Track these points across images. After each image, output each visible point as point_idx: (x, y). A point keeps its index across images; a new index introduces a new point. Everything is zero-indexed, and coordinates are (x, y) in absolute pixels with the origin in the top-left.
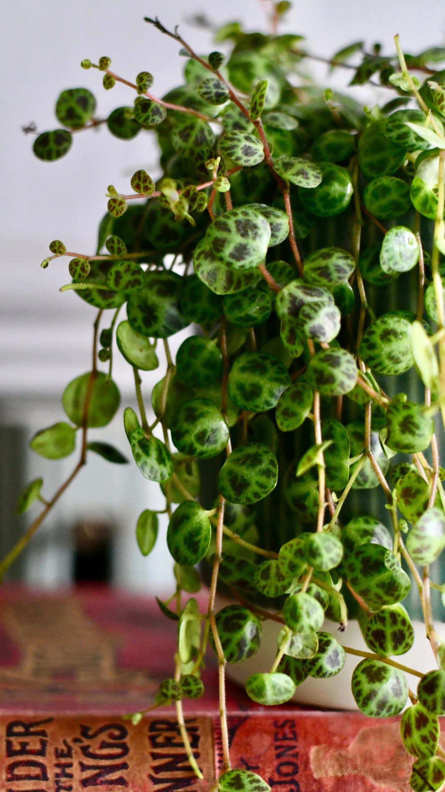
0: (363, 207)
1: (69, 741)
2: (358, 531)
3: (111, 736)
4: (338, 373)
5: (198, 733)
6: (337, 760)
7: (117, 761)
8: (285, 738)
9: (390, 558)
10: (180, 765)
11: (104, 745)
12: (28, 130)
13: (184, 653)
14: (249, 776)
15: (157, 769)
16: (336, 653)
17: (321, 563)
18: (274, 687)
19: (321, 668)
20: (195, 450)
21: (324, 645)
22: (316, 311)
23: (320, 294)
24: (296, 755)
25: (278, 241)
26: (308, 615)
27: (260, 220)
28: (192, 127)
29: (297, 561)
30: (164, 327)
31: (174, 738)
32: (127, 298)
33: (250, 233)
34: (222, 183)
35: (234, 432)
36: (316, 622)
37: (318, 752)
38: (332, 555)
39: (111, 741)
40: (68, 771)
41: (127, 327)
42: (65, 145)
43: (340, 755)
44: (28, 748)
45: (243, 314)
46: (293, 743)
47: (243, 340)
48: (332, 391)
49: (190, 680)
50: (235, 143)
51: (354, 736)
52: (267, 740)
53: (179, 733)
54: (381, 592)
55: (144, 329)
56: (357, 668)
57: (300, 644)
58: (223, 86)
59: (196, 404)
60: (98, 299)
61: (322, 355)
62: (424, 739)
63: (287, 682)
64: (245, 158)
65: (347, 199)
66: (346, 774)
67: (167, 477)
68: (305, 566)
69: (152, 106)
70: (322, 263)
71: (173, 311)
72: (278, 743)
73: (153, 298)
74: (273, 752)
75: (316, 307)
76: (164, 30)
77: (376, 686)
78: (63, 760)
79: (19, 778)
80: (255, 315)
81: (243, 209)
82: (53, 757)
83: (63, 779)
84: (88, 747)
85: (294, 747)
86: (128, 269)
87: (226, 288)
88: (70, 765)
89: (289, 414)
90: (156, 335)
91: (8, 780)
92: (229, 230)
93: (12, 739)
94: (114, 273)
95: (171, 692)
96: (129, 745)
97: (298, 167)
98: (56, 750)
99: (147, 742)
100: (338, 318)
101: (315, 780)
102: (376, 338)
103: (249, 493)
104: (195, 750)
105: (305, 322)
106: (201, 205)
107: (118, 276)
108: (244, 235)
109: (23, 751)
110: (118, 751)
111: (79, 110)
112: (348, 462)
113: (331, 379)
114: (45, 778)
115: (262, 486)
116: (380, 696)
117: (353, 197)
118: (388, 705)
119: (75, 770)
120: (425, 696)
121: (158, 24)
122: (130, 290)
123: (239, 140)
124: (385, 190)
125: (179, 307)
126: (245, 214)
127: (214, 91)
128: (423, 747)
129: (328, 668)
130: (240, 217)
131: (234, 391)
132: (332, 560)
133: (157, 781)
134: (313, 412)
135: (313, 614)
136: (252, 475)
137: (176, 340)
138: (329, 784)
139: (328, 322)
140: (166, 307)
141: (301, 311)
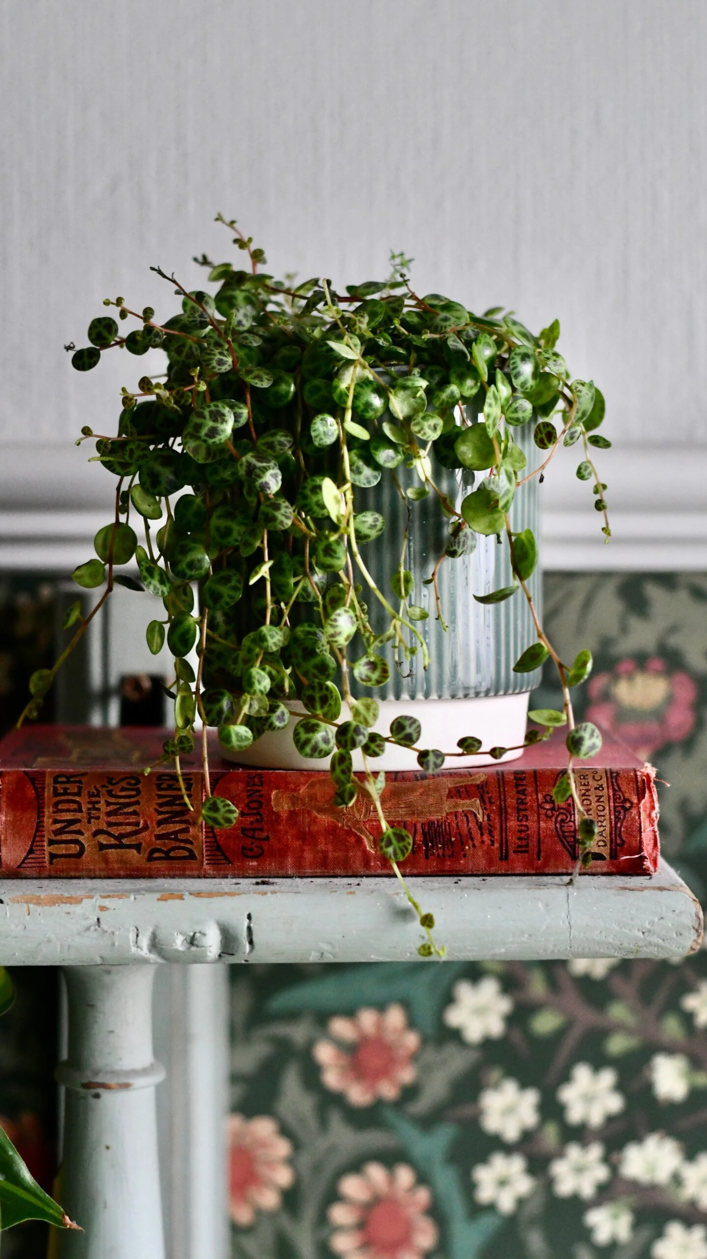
0: (303, 401)
1: (98, 786)
2: (303, 632)
3: (129, 784)
4: (279, 515)
5: (192, 782)
6: (291, 799)
7: (132, 800)
8: (255, 785)
9: (320, 645)
10: (177, 802)
11: (123, 789)
12: (68, 348)
13: (179, 720)
14: (222, 802)
15: (161, 805)
16: (283, 714)
17: (268, 646)
18: (237, 734)
19: (272, 724)
20: (186, 574)
21: (273, 708)
22: (264, 473)
23: (269, 461)
24: (261, 796)
25: (240, 425)
26: (259, 682)
27: (226, 410)
28: (184, 345)
29: (252, 646)
30: (165, 488)
31: (174, 785)
32: (139, 468)
33: (219, 419)
34: (201, 385)
35: (214, 563)
36: (265, 687)
37: (277, 794)
38: (275, 640)
39: (129, 787)
40: (97, 806)
41: (139, 488)
42: (95, 359)
43: (294, 796)
44: (69, 791)
45: (218, 478)
46: (261, 788)
47: (221, 497)
48: (275, 527)
49: (184, 740)
50: (213, 357)
51: (304, 784)
52: (241, 786)
53: (178, 781)
54: (316, 672)
55: (151, 490)
56: (298, 724)
57: (256, 706)
58: (206, 316)
59: (187, 542)
60: (118, 469)
61: (268, 503)
62: (343, 772)
63: (246, 731)
64: (218, 367)
65: (291, 395)
66: (297, 809)
67: (166, 594)
68: (257, 650)
69: (154, 331)
70: (270, 439)
71: (172, 477)
72: (249, 788)
73: (158, 468)
74: (244, 794)
75: (265, 469)
76: (164, 276)
77: (310, 735)
78: (94, 799)
79: (62, 811)
80: (228, 478)
81: (215, 403)
82: (87, 797)
83: (94, 812)
84: (112, 790)
85: (261, 791)
86: (138, 447)
87: (207, 458)
88: (99, 802)
89: (247, 544)
90: (160, 495)
91: (54, 812)
92: (204, 418)
93: (58, 786)
94: (129, 450)
95: (170, 749)
96: (141, 789)
97: (256, 373)
98: (89, 792)
99: (154, 787)
100: (280, 477)
101: (274, 813)
102: (308, 492)
103: (222, 603)
104: (188, 792)
105: (257, 480)
106: (187, 401)
107: (132, 452)
108: (215, 421)
109: (65, 793)
110: (134, 793)
111: (105, 334)
112: (292, 581)
113: (274, 519)
114: (80, 811)
115: (231, 597)
116: (313, 742)
117: (296, 393)
118: (318, 750)
119: (102, 806)
121: (160, 272)
122: (140, 462)
123: (214, 355)
124: (317, 389)
125: (176, 474)
126: (216, 406)
127: (199, 319)
128: (343, 777)
129: (278, 724)
130: (213, 408)
131: (213, 532)
132: (275, 644)
133: (160, 813)
134: (263, 542)
135: (262, 682)
136: (224, 590)
137: (174, 498)
138: (284, 815)
139: (273, 480)
140: (167, 474)
141: (253, 472)
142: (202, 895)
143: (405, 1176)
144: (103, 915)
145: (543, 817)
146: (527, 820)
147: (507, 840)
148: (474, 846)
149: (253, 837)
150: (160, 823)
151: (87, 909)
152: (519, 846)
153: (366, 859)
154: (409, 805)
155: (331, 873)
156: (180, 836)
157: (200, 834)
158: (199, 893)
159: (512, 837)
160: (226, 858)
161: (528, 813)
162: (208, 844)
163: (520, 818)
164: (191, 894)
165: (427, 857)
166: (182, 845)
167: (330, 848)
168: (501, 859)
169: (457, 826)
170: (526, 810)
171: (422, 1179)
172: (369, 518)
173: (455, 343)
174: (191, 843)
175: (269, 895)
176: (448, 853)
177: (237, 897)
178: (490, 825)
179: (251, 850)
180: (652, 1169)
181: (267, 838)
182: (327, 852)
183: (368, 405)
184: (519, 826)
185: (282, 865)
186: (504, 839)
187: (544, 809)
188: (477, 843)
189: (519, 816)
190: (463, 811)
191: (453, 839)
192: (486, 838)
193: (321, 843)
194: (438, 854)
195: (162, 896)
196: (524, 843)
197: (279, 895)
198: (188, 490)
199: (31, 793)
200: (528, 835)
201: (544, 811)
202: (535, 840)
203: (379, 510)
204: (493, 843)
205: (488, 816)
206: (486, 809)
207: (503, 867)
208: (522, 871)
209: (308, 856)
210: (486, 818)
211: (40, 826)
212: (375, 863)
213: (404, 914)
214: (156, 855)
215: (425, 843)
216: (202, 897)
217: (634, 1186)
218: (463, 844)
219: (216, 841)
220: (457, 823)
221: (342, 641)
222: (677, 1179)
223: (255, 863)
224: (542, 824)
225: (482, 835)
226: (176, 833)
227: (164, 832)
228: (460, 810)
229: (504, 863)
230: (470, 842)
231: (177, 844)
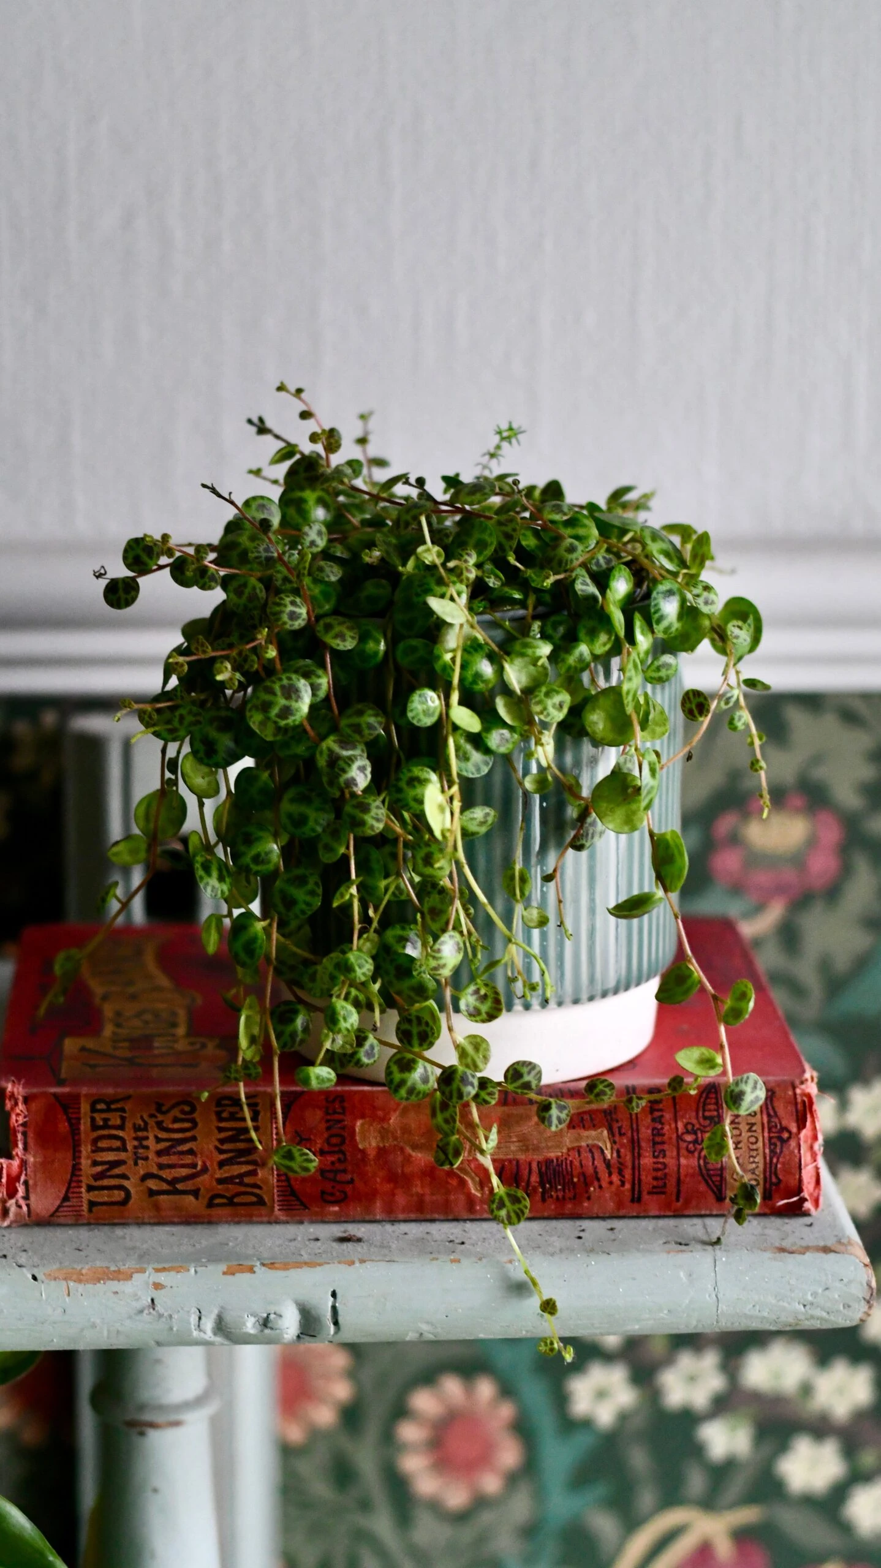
0: (395, 660)
1: (146, 1117)
2: (394, 937)
3: (183, 1112)
4: (369, 819)
5: (259, 1108)
6: (380, 1132)
7: (188, 1134)
8: (335, 1112)
9: (417, 967)
10: (242, 1137)
11: (176, 1120)
12: (99, 576)
13: (243, 1042)
14: (299, 1150)
15: (222, 1141)
16: (372, 1047)
17: (355, 977)
18: (318, 1077)
19: (359, 1061)
20: (251, 869)
21: (361, 1040)
22: (349, 766)
23: (354, 748)
24: (343, 1128)
25: (318, 699)
26: (345, 1019)
27: (303, 685)
28: (245, 585)
29: (336, 973)
30: (224, 759)
31: (237, 1113)
32: (190, 732)
33: (293, 696)
34: (269, 651)
35: (285, 851)
36: (352, 1025)
37: (362, 1125)
38: (364, 970)
39: (183, 1116)
40: (145, 1143)
41: (191, 758)
42: (133, 593)
43: (383, 1127)
44: (110, 1123)
46: (341, 1117)
47: (292, 771)
48: (363, 832)
49: (250, 1066)
50: (283, 608)
51: (395, 1111)
52: (319, 1114)
53: (242, 1109)
54: (412, 994)
55: (206, 761)
56: (390, 1060)
57: (340, 1041)
58: (272, 550)
59: (251, 829)
60: (165, 734)
61: (354, 802)
62: (446, 1121)
63: (329, 1073)
64: (290, 623)
65: (381, 654)
66: (387, 1145)
67: (227, 893)
68: (342, 978)
69: (209, 573)
70: (355, 720)
71: (231, 744)
72: (329, 1117)
73: (213, 734)
74: (323, 1126)
75: (350, 760)
76: (220, 496)
77: (406, 1075)
78: (140, 1134)
79: (103, 1150)
81: (288, 675)
82: (132, 1131)
83: (141, 1151)
84: (162, 1122)
85: (340, 1121)
86: (190, 712)
87: (275, 735)
88: (147, 1138)
89: (329, 849)
90: (217, 766)
91: (93, 1151)
92: (274, 694)
93: (96, 1115)
94: (178, 717)
95: (233, 1075)
96: (198, 1120)
97: (337, 629)
98: (134, 1124)
99: (214, 1117)
100: (369, 769)
101: (360, 1150)
102: (403, 784)
103: (297, 909)
104: (255, 1124)
105: (340, 775)
106: (252, 666)
107: (182, 718)
108: (288, 697)
109: (106, 1126)
110: (187, 1125)
111: (145, 558)
112: (383, 884)
113: (363, 823)
114: (125, 1150)
115: (308, 904)
116: (409, 1084)
117: (386, 653)
118: (416, 1092)
119: (151, 1142)
120: (443, 1087)
121: (214, 490)
122: (192, 728)
123: (285, 606)
124: (414, 649)
125: (237, 741)
126: (290, 679)
127: (264, 555)
128: (445, 1127)
129: (365, 1060)
130: (285, 682)
131: (284, 820)
132: (364, 974)
133: (221, 1152)
134: (347, 848)
135: (350, 1018)
136: (300, 894)
137: (234, 770)
138: (372, 1154)
139: (360, 775)
140: (225, 741)
141: (337, 765)
142: (276, 1265)
143: (485, 1389)
144: (159, 1296)
145: (683, 1152)
146: (664, 1157)
147: (640, 1180)
148: (600, 1187)
149: (334, 1180)
150: (221, 1164)
151: (138, 1288)
152: (654, 1187)
153: (471, 1201)
154: (523, 1140)
155: (428, 1217)
156: (246, 1180)
157: (271, 1177)
158: (272, 1264)
159: (646, 1177)
160: (303, 1204)
161: (666, 1147)
162: (280, 1189)
163: (656, 1154)
164: (263, 1265)
165: (544, 1200)
166: (249, 1190)
167: (427, 1191)
168: (632, 1201)
169: (581, 1164)
170: (663, 1143)
171: (506, 1391)
172: (479, 813)
173: (585, 586)
174: (260, 1188)
175: (357, 1264)
176: (569, 1194)
177: (319, 1269)
178: (620, 1163)
179: (332, 1194)
180: (777, 1375)
181: (352, 1181)
182: (423, 1195)
183: (478, 676)
184: (654, 1163)
185: (368, 1210)
186: (636, 1179)
187: (685, 1141)
188: (604, 1184)
189: (654, 1152)
190: (588, 1146)
191: (575, 1180)
192: (615, 1178)
193: (416, 1186)
194: (557, 1196)
195: (229, 1267)
196: (661, 1183)
197: (368, 1265)
198: (248, 762)
199: (63, 1127)
200: (666, 1175)
201: (685, 1145)
202: (675, 1176)
203: (487, 803)
204: (623, 1184)
205: (618, 1152)
206: (615, 1142)
207: (635, 1209)
208: (657, 1213)
209: (401, 1199)
210: (615, 1155)
211: (76, 1168)
212: (481, 1207)
213: (520, 1288)
214: (218, 1201)
215: (542, 1184)
216: (276, 1269)
217: (756, 1397)
218: (587, 1185)
219: (290, 1186)
220: (581, 1161)
221: (446, 972)
222: (806, 1389)
223: (336, 1209)
224: (683, 1161)
225: (610, 1174)
226: (241, 1176)
227: (227, 1175)
228: (583, 1144)
229: (636, 1205)
230: (596, 1184)
231: (243, 1189)
